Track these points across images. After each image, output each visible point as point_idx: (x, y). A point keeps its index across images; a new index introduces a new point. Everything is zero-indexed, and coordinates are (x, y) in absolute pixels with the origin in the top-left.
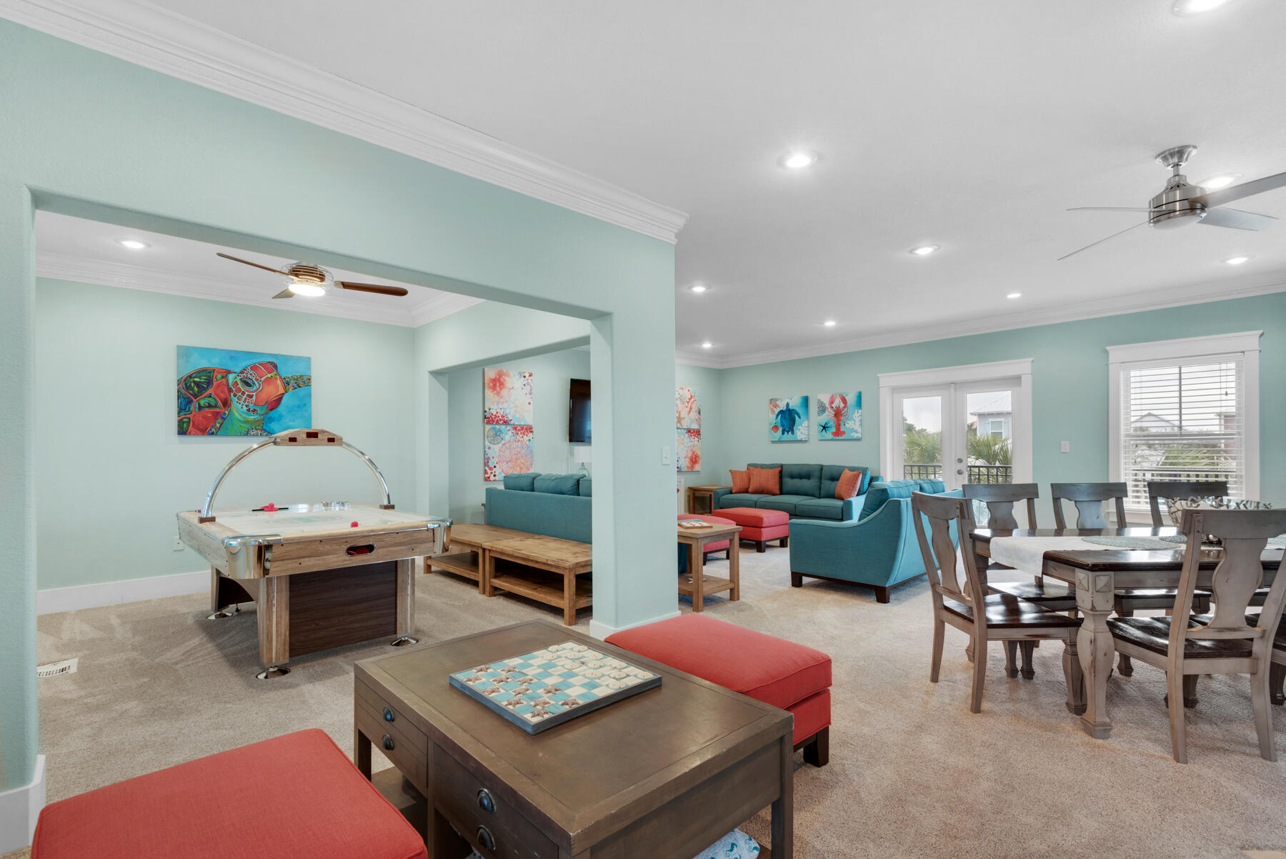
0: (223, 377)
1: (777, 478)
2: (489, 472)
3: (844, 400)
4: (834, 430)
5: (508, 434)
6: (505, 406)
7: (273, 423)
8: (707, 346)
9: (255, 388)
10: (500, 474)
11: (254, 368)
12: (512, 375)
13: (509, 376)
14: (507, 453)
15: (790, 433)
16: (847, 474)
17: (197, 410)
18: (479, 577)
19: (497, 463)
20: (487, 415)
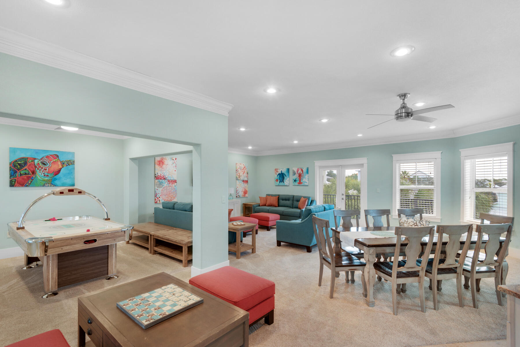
0: (32, 161)
1: (277, 200)
2: (157, 199)
3: (302, 170)
4: (298, 182)
5: (165, 184)
6: (164, 172)
7: (56, 181)
8: (250, 148)
9: (48, 166)
10: (162, 200)
11: (47, 157)
12: (167, 159)
13: (166, 159)
14: (165, 191)
15: (282, 182)
16: (302, 199)
17: (19, 176)
18: (149, 246)
19: (160, 196)
20: (157, 176)
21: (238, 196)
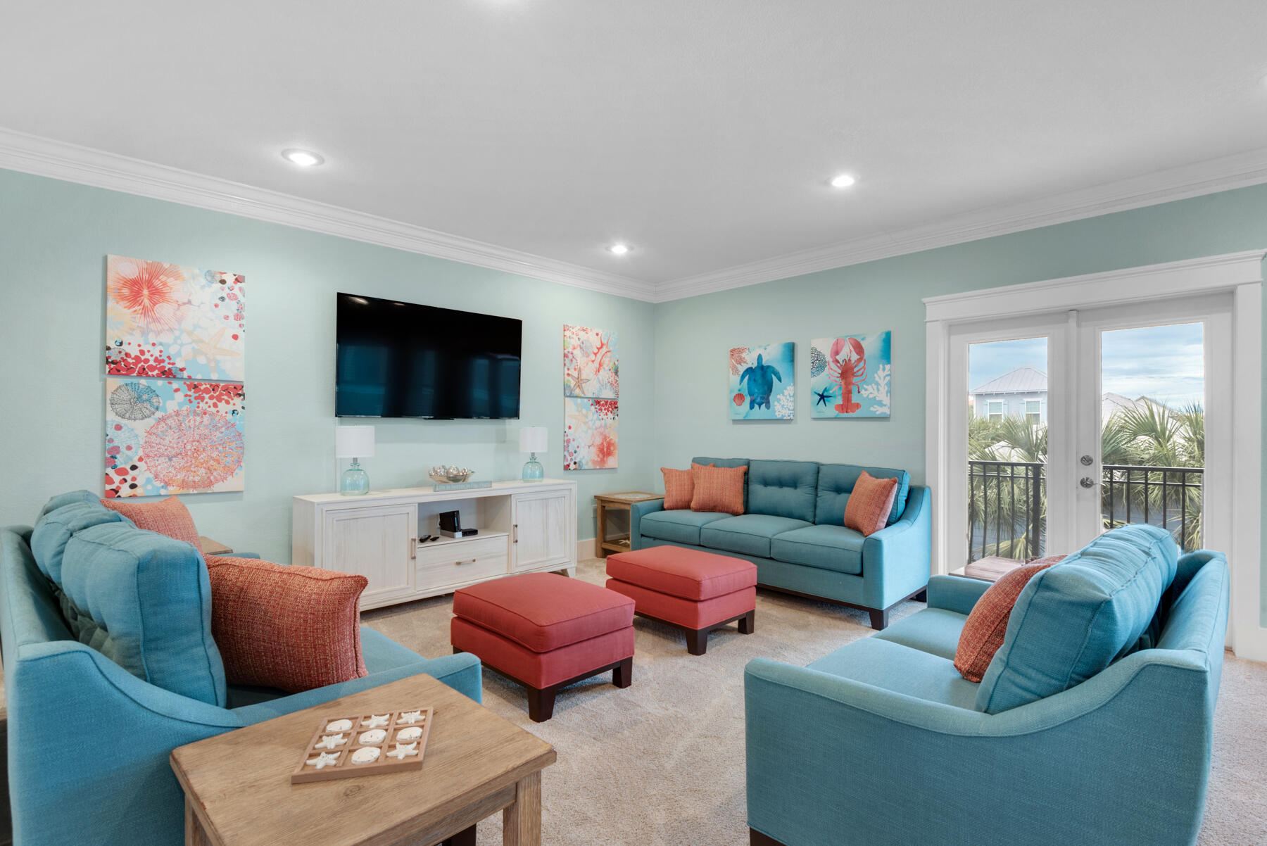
1: (740, 485)
2: (117, 478)
3: (859, 348)
4: (839, 401)
6: (165, 338)
8: (619, 250)
10: (148, 481)
12: (185, 274)
13: (177, 276)
15: (763, 406)
16: (866, 484)
19: (140, 459)
20: (114, 356)
21: (572, 466)
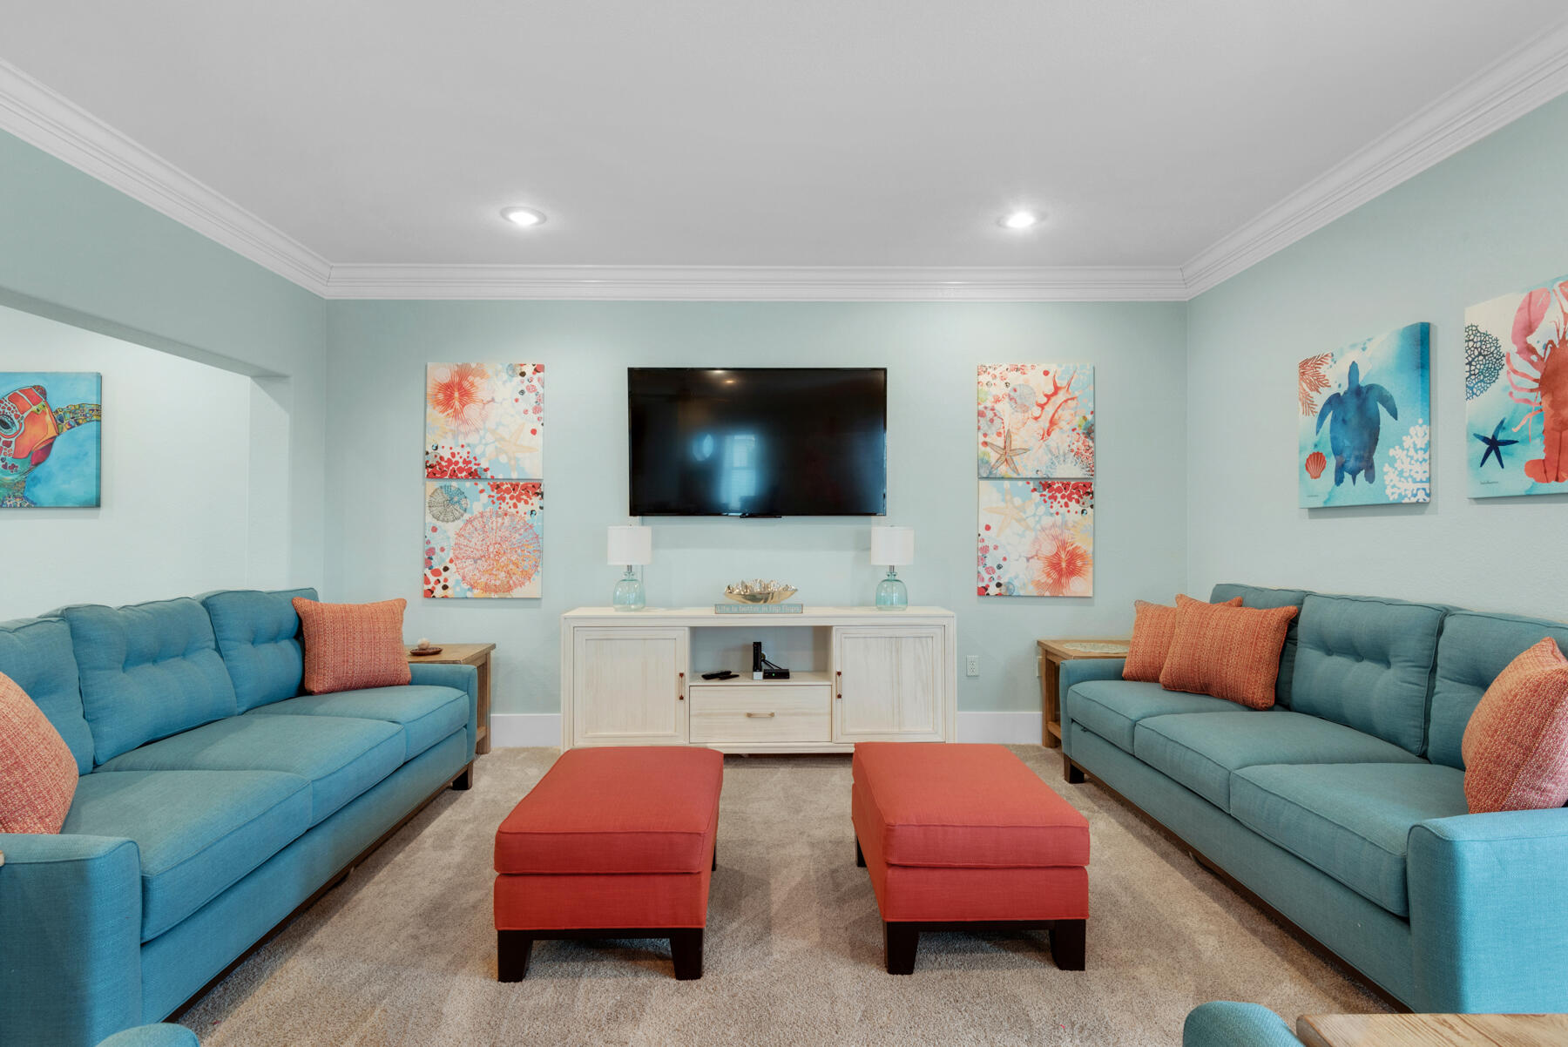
2: (432, 579)
5: (479, 500)
6: (472, 439)
7: (39, 486)
9: (14, 431)
10: (457, 582)
11: (14, 398)
12: (490, 371)
13: (482, 374)
14: (476, 540)
15: (1361, 476)
19: (451, 561)
20: (432, 460)
21: (993, 590)
